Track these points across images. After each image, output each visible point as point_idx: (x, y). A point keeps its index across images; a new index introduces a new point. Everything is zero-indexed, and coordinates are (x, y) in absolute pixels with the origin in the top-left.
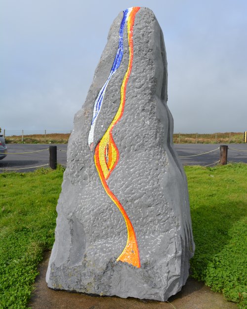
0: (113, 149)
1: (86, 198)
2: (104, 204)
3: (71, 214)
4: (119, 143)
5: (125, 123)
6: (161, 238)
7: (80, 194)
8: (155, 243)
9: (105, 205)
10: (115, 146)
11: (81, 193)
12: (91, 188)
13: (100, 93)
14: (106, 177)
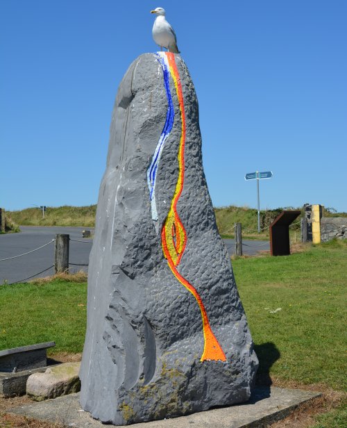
0: (180, 229)
1: (156, 292)
2: (180, 296)
3: (141, 315)
4: (186, 222)
5: (188, 198)
6: (237, 326)
7: (147, 289)
8: (234, 333)
9: (182, 297)
10: (183, 225)
11: (148, 287)
12: (159, 279)
13: (153, 161)
14: (175, 263)
